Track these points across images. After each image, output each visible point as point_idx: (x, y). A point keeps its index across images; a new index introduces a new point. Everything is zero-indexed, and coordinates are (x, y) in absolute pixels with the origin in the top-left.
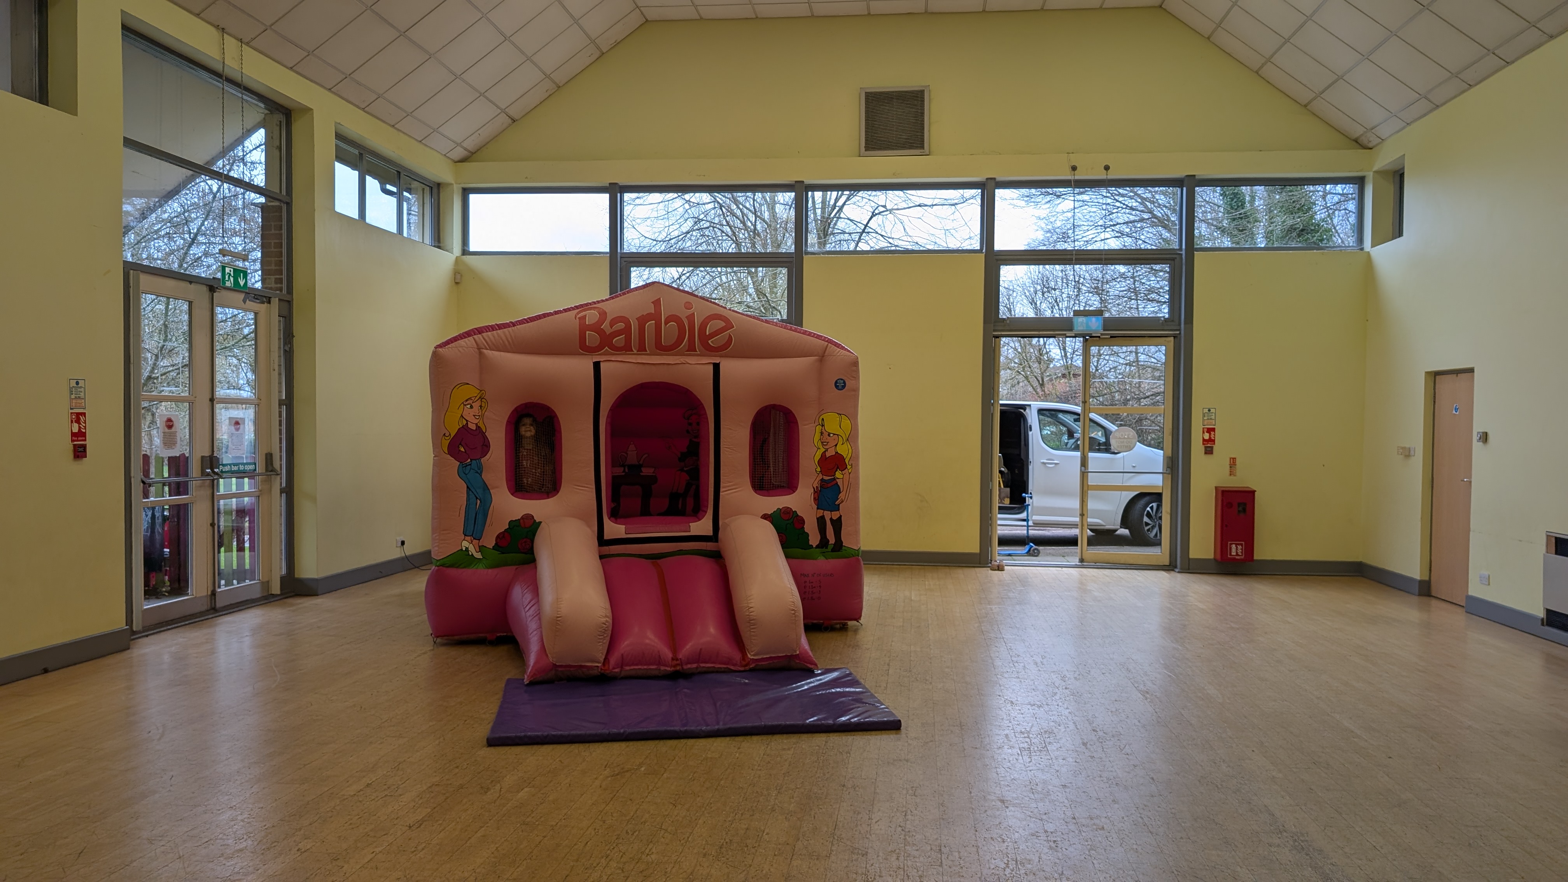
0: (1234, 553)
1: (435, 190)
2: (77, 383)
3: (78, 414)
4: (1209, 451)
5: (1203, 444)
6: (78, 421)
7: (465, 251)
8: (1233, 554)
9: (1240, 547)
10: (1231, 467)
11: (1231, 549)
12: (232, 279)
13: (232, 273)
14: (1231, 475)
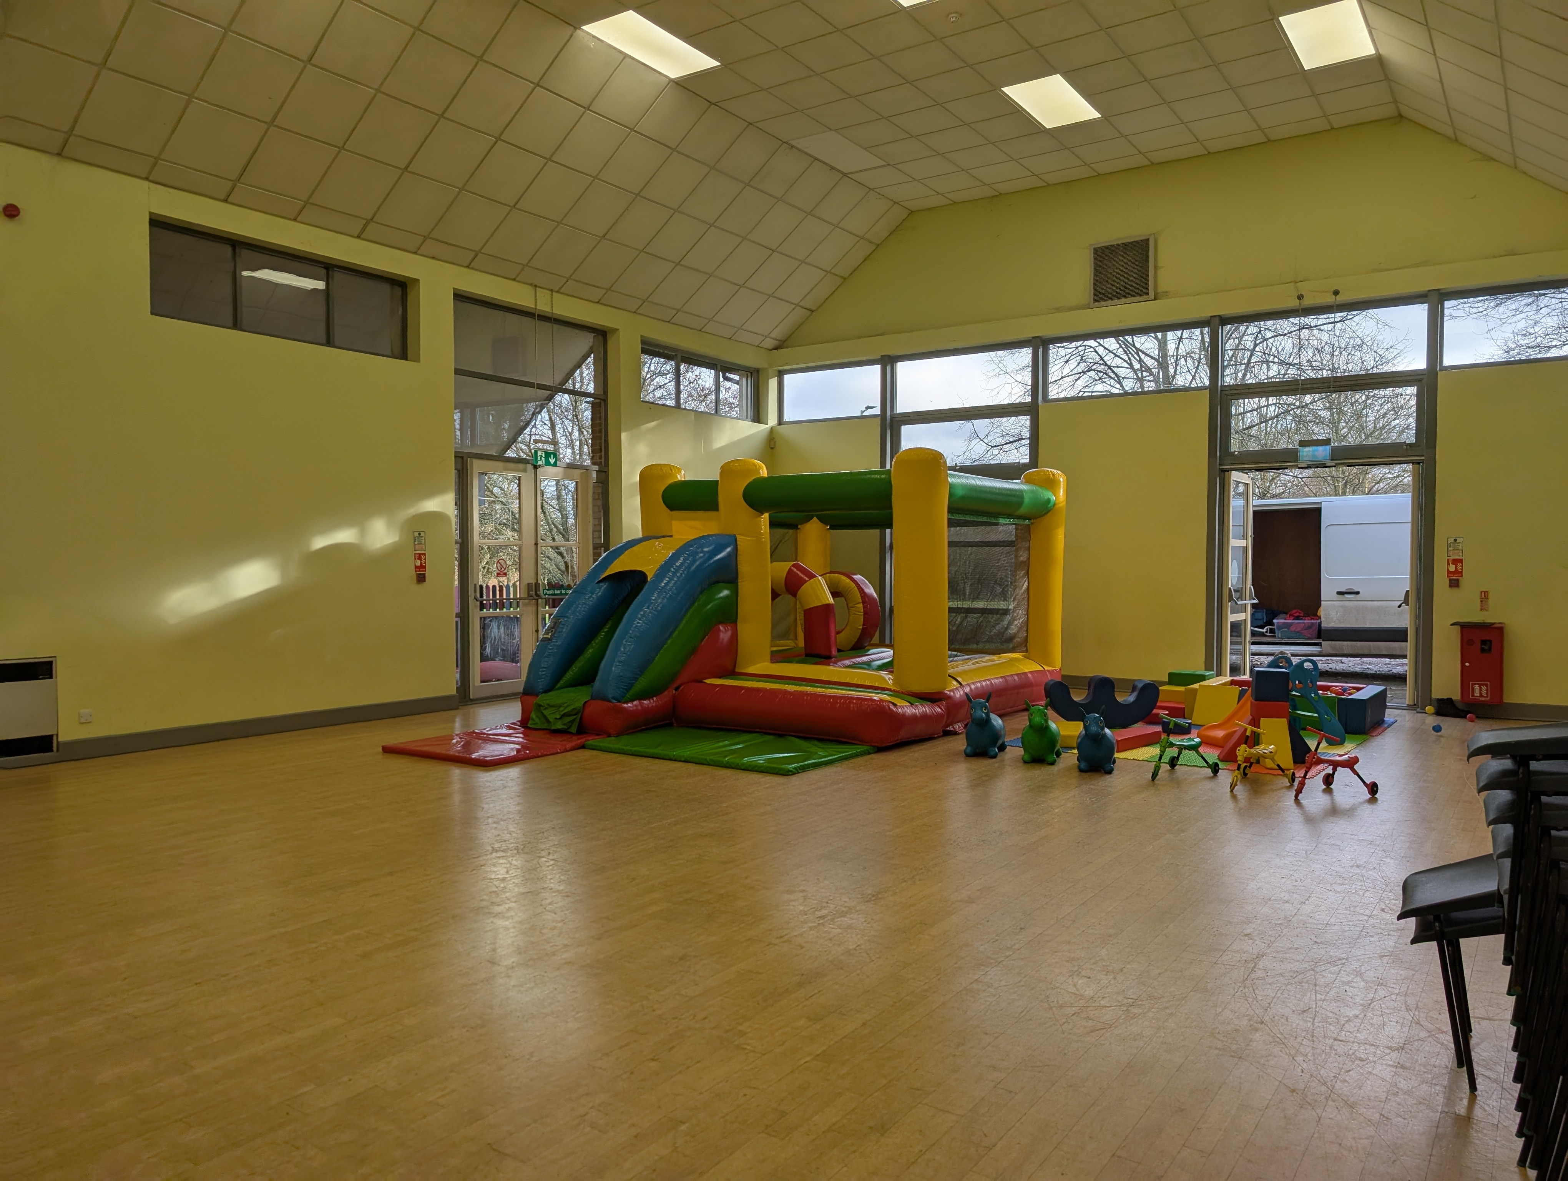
0: (1477, 694)
1: (755, 374)
2: (420, 534)
3: (420, 554)
4: (1454, 584)
5: (1448, 576)
6: (420, 559)
7: (780, 422)
8: (1475, 695)
9: (1484, 688)
10: (1481, 601)
11: (1473, 689)
12: (543, 459)
13: (543, 455)
14: (1481, 610)
